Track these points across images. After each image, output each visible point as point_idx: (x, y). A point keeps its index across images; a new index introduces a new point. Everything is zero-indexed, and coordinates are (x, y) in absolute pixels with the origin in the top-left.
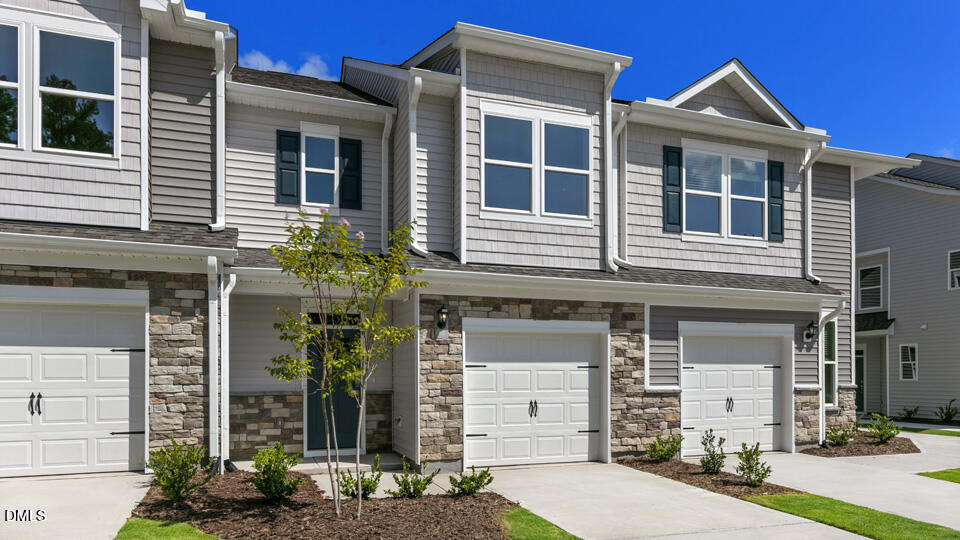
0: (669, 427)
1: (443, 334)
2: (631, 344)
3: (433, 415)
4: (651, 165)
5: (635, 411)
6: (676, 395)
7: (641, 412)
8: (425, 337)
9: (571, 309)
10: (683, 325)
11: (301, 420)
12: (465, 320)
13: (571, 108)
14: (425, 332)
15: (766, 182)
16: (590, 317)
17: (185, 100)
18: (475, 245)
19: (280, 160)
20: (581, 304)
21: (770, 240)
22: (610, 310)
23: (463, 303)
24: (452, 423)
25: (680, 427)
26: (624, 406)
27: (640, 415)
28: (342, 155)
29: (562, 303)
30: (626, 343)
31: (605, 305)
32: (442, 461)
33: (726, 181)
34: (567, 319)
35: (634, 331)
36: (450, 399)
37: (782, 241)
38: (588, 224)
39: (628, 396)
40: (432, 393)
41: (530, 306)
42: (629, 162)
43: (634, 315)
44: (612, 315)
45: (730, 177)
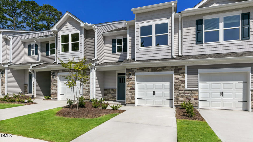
0: (194, 100)
1: (131, 76)
2: (180, 76)
3: (128, 94)
4: (192, 27)
5: (182, 95)
6: (197, 91)
7: (184, 95)
8: (127, 77)
9: (163, 69)
10: (199, 70)
11: (116, 94)
12: (136, 73)
13: (163, 19)
14: (127, 76)
15: (241, 21)
16: (168, 70)
17: (91, 39)
18: (138, 56)
19: (113, 45)
20: (165, 67)
21: (242, 40)
22: (174, 68)
23: (135, 69)
24: (132, 96)
25: (198, 100)
26: (178, 93)
27: (184, 96)
28: (123, 42)
29: (159, 67)
30: (179, 76)
31: (172, 67)
32: (131, 103)
33: (221, 25)
34: (161, 71)
35: (181, 73)
36: (132, 90)
37: (249, 39)
38: (168, 47)
39: (180, 91)
40: (128, 89)
41: (151, 69)
42: (183, 28)
43: (182, 69)
44: (175, 70)
45: (223, 23)
